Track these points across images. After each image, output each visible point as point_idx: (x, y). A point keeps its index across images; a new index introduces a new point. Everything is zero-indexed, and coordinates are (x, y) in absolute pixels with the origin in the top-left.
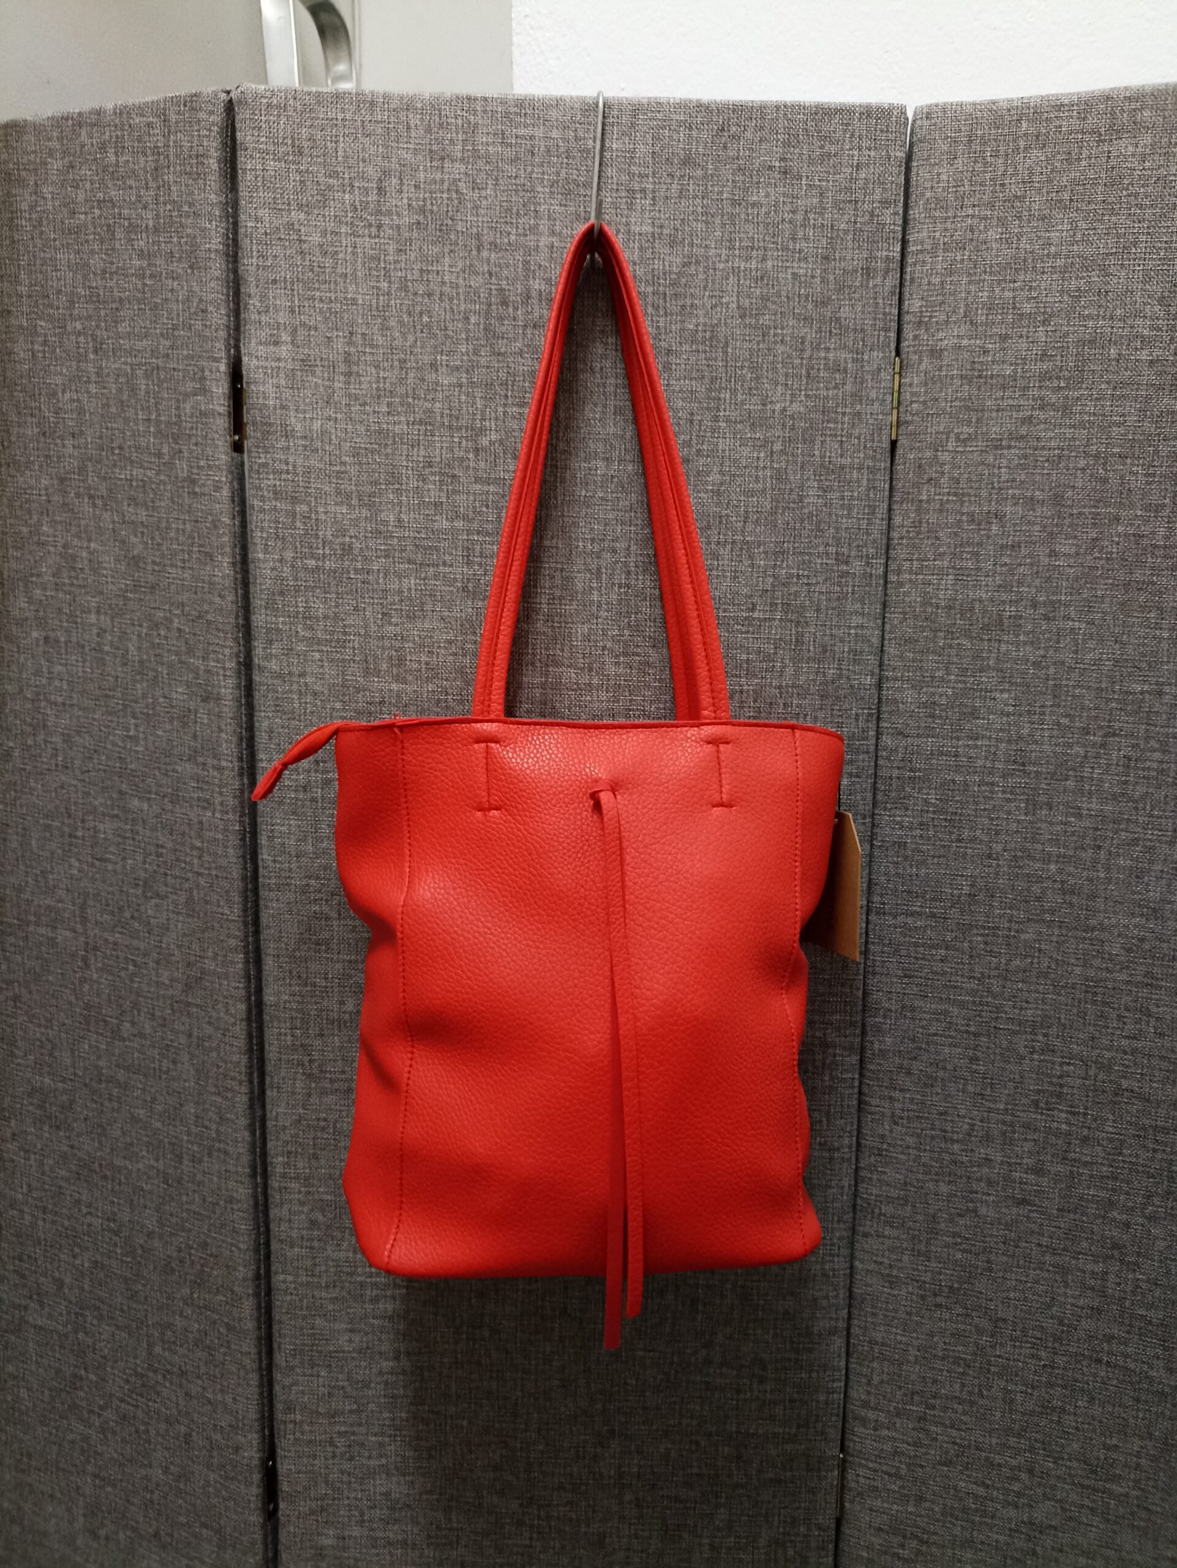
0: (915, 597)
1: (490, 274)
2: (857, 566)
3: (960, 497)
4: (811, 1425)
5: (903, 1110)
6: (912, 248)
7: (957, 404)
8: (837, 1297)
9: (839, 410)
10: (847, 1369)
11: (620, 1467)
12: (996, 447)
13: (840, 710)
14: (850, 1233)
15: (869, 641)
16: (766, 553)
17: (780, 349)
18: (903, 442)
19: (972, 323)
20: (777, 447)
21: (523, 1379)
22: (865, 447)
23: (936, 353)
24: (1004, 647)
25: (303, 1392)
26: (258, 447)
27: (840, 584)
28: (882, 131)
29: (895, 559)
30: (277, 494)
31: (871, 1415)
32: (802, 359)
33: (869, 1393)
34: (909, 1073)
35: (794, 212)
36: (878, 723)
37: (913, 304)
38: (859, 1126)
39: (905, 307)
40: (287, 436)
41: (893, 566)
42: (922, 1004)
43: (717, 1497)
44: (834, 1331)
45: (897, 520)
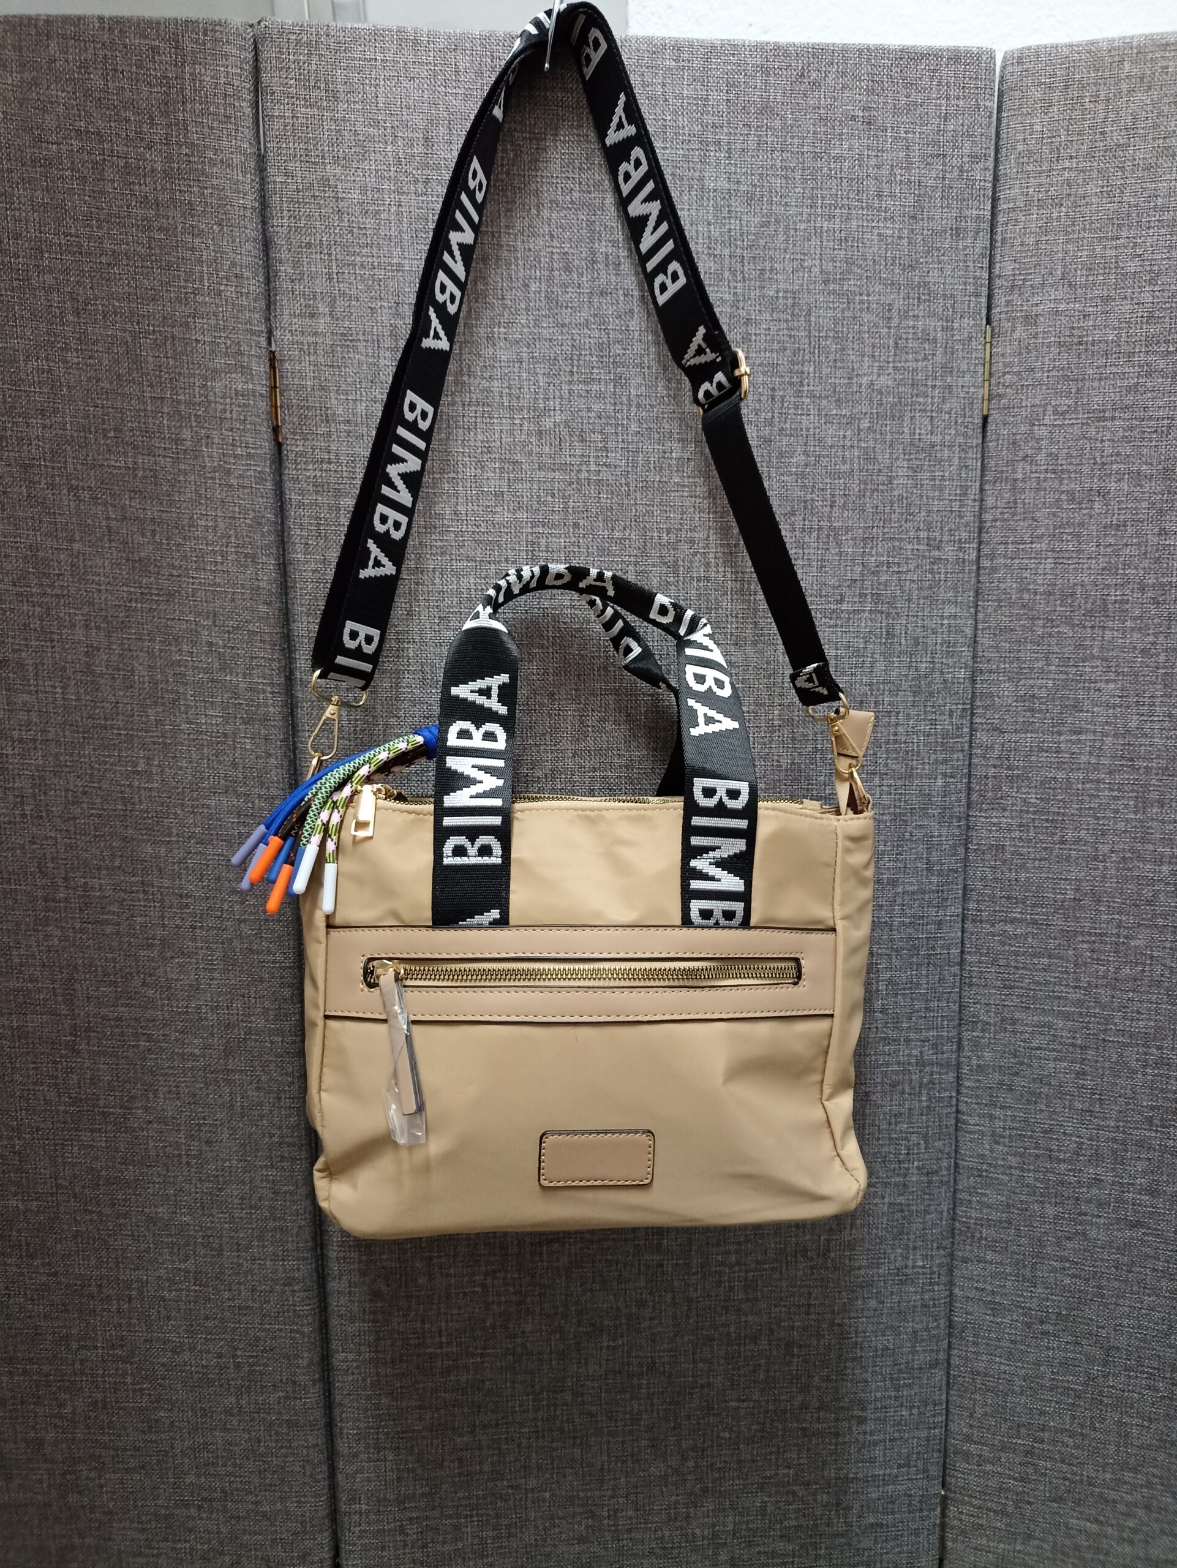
0: (1011, 585)
1: (552, 236)
2: (949, 552)
3: (1059, 474)
4: (912, 1463)
5: (1004, 1128)
6: (1003, 206)
7: (1056, 373)
8: (938, 1327)
9: (929, 383)
10: (947, 1402)
11: (714, 1526)
12: (1099, 420)
13: (933, 706)
14: (949, 1260)
15: (963, 632)
16: (854, 539)
17: (866, 317)
18: (995, 417)
19: (1070, 285)
20: (865, 424)
21: (609, 1442)
22: (956, 422)
23: (1030, 319)
24: (1108, 634)
25: (369, 1480)
26: (294, 434)
27: (932, 572)
28: (970, 78)
29: (988, 543)
30: (319, 487)
31: (973, 1448)
32: (889, 328)
33: (971, 1426)
34: (1010, 1089)
35: (878, 167)
36: (972, 719)
37: (1006, 267)
38: (956, 1146)
39: (997, 271)
40: (327, 422)
41: (986, 550)
42: (1023, 1015)
43: (816, 1548)
44: (934, 1364)
45: (990, 501)
